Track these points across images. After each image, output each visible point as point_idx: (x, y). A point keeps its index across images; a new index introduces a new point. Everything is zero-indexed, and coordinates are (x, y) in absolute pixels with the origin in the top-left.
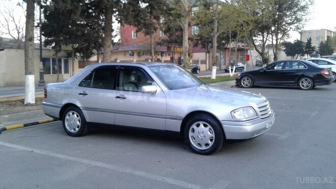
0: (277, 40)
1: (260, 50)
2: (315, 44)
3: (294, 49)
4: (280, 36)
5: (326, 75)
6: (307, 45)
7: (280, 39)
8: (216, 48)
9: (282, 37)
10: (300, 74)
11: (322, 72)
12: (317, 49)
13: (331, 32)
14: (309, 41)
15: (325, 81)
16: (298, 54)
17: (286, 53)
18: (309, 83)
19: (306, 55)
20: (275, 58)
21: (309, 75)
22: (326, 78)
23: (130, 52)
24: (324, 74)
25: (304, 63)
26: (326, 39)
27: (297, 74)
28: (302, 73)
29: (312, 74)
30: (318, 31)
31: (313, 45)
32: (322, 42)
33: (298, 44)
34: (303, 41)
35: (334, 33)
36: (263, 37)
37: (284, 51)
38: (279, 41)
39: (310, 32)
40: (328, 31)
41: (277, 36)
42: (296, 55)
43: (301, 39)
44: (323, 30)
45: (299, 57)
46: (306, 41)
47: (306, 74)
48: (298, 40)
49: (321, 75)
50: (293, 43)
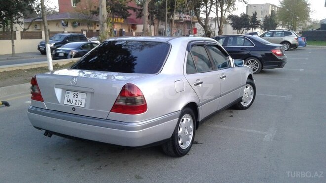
0: (222, 12)
1: (203, 22)
2: (260, 18)
3: (240, 22)
4: (225, 7)
5: (278, 55)
6: (252, 19)
7: (226, 10)
8: (147, 18)
9: (228, 8)
10: (246, 53)
11: (273, 51)
12: (262, 23)
13: (275, 6)
14: (255, 15)
15: (277, 63)
16: (244, 27)
17: (232, 26)
18: (257, 65)
19: (251, 29)
20: (220, 31)
21: (256, 56)
22: (278, 60)
23: (63, 22)
24: (275, 54)
25: (250, 38)
26: (270, 14)
27: (242, 53)
28: (248, 52)
29: (259, 54)
30: (263, 5)
31: (258, 19)
32: (266, 16)
33: (245, 17)
34: (248, 14)
35: (277, 7)
36: (207, 8)
37: (231, 24)
38: (224, 13)
39: (255, 6)
40: (273, 6)
41: (222, 6)
42: (242, 29)
43: (247, 12)
44: (268, 5)
45: (245, 31)
46: (252, 15)
47: (252, 53)
48: (244, 14)
49: (271, 54)
50: (240, 16)
